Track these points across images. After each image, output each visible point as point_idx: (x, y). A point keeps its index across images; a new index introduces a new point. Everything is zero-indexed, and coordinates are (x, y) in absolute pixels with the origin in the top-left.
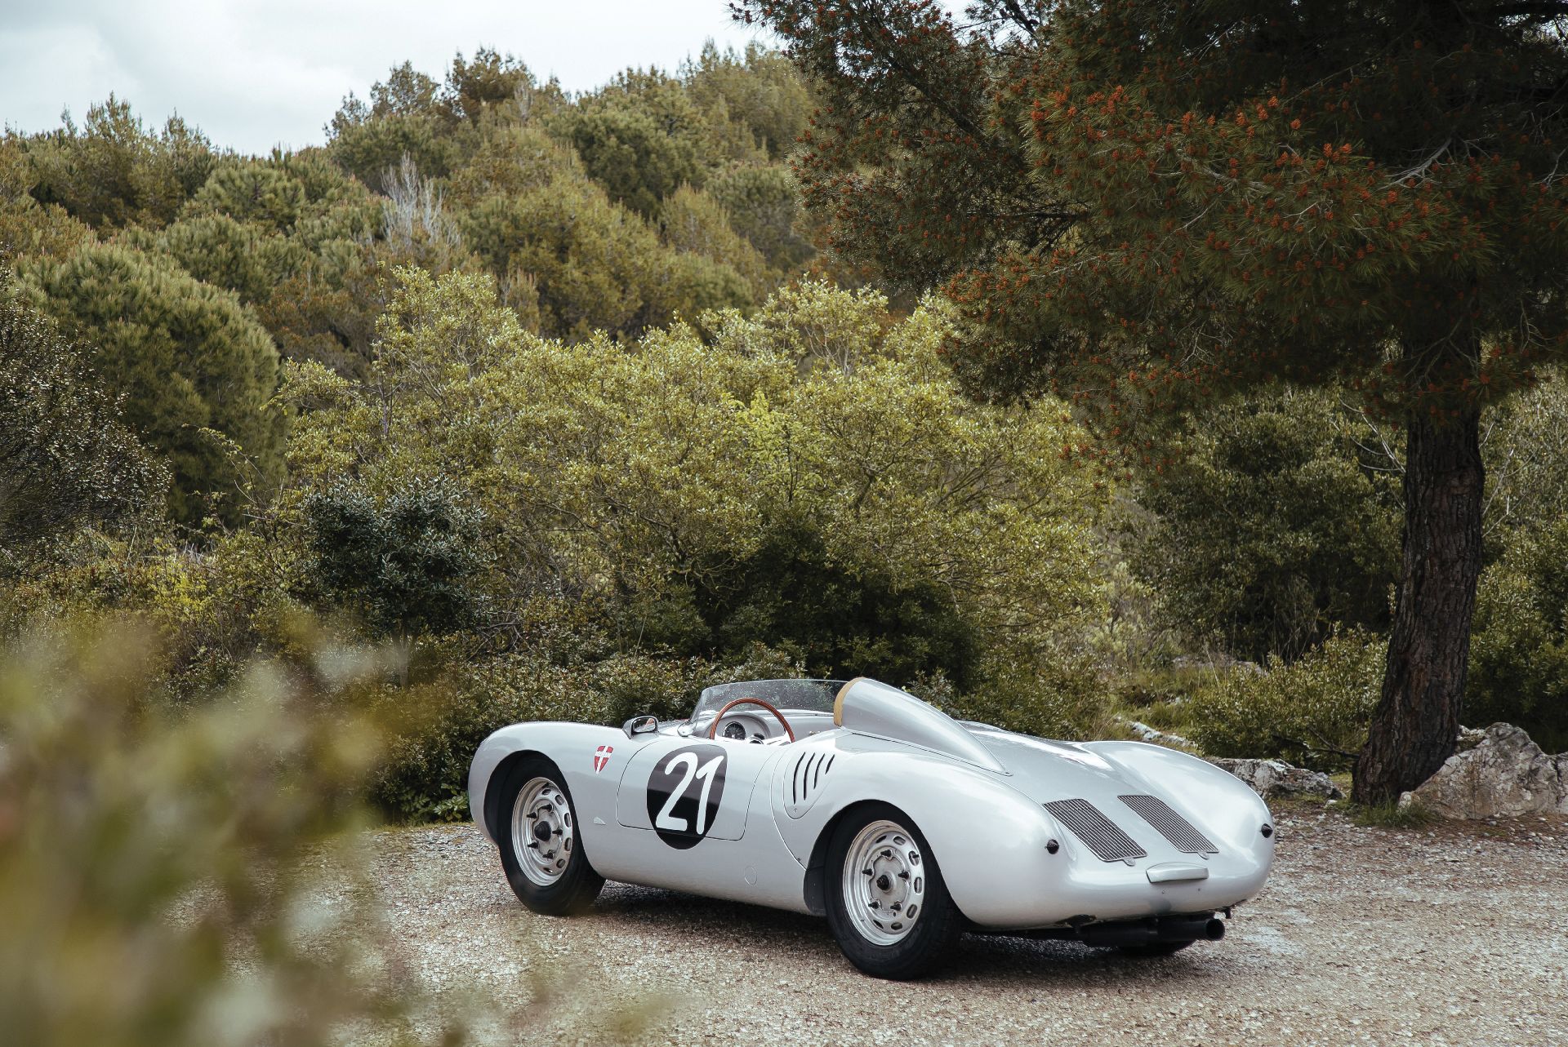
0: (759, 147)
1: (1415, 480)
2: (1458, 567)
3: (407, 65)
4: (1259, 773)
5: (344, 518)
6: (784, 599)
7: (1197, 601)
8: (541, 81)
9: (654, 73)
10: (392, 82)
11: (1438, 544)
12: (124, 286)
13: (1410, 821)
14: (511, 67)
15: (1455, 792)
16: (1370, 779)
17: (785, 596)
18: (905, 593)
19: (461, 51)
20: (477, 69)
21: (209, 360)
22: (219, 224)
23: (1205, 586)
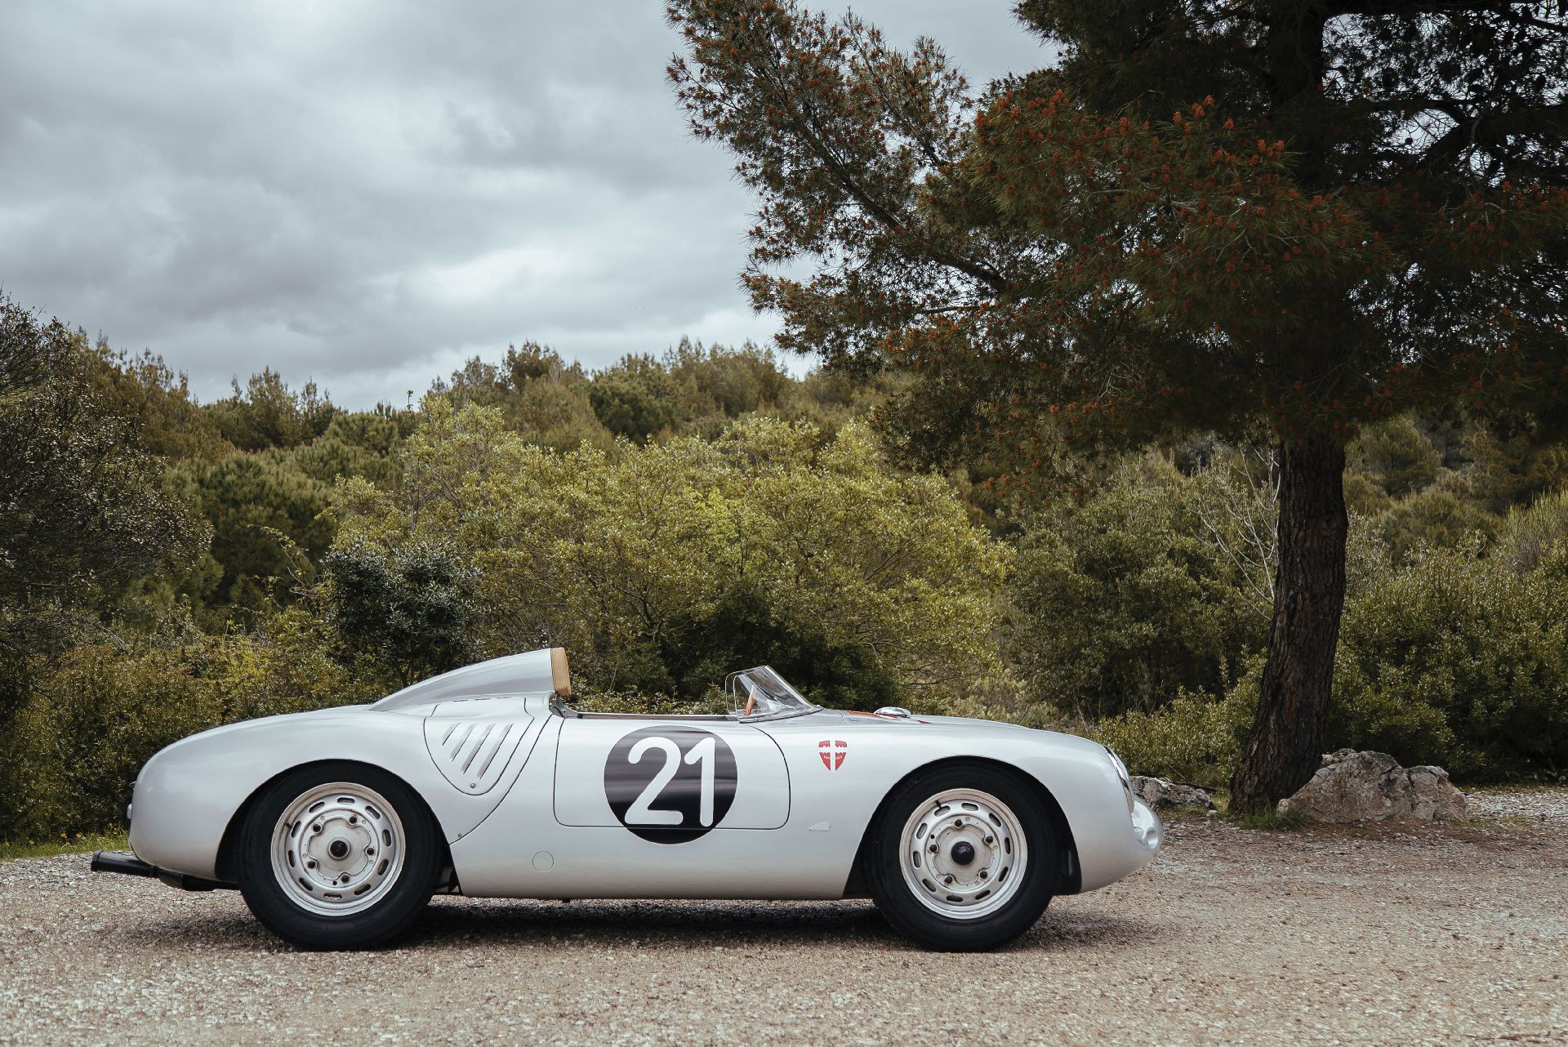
0: (718, 408)
1: (1289, 524)
2: (1326, 601)
3: (478, 358)
4: (1148, 787)
5: (360, 573)
6: (735, 654)
7: (1063, 678)
8: (568, 363)
9: (646, 358)
10: (467, 370)
11: (1310, 581)
12: (257, 480)
13: (1289, 824)
14: (548, 355)
15: (1326, 799)
16: (1247, 790)
17: (736, 652)
18: (836, 650)
19: (513, 344)
20: (524, 356)
21: (316, 534)
22: (332, 446)
23: (1069, 666)
